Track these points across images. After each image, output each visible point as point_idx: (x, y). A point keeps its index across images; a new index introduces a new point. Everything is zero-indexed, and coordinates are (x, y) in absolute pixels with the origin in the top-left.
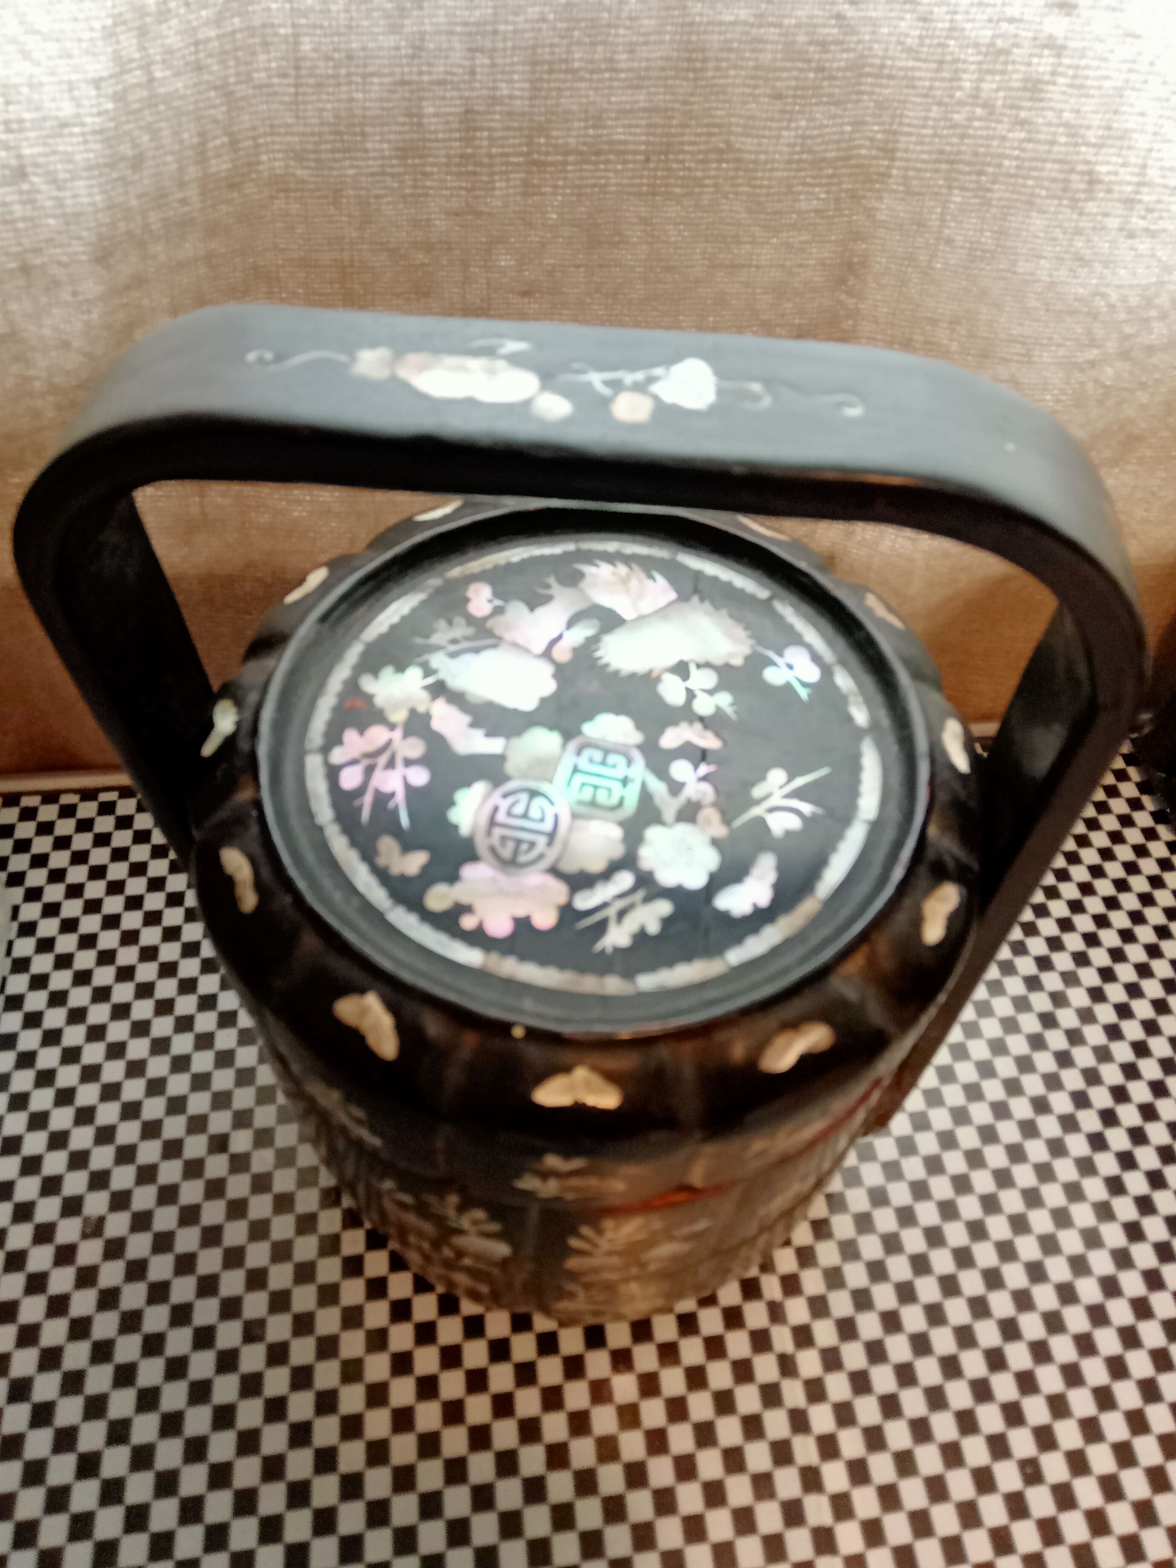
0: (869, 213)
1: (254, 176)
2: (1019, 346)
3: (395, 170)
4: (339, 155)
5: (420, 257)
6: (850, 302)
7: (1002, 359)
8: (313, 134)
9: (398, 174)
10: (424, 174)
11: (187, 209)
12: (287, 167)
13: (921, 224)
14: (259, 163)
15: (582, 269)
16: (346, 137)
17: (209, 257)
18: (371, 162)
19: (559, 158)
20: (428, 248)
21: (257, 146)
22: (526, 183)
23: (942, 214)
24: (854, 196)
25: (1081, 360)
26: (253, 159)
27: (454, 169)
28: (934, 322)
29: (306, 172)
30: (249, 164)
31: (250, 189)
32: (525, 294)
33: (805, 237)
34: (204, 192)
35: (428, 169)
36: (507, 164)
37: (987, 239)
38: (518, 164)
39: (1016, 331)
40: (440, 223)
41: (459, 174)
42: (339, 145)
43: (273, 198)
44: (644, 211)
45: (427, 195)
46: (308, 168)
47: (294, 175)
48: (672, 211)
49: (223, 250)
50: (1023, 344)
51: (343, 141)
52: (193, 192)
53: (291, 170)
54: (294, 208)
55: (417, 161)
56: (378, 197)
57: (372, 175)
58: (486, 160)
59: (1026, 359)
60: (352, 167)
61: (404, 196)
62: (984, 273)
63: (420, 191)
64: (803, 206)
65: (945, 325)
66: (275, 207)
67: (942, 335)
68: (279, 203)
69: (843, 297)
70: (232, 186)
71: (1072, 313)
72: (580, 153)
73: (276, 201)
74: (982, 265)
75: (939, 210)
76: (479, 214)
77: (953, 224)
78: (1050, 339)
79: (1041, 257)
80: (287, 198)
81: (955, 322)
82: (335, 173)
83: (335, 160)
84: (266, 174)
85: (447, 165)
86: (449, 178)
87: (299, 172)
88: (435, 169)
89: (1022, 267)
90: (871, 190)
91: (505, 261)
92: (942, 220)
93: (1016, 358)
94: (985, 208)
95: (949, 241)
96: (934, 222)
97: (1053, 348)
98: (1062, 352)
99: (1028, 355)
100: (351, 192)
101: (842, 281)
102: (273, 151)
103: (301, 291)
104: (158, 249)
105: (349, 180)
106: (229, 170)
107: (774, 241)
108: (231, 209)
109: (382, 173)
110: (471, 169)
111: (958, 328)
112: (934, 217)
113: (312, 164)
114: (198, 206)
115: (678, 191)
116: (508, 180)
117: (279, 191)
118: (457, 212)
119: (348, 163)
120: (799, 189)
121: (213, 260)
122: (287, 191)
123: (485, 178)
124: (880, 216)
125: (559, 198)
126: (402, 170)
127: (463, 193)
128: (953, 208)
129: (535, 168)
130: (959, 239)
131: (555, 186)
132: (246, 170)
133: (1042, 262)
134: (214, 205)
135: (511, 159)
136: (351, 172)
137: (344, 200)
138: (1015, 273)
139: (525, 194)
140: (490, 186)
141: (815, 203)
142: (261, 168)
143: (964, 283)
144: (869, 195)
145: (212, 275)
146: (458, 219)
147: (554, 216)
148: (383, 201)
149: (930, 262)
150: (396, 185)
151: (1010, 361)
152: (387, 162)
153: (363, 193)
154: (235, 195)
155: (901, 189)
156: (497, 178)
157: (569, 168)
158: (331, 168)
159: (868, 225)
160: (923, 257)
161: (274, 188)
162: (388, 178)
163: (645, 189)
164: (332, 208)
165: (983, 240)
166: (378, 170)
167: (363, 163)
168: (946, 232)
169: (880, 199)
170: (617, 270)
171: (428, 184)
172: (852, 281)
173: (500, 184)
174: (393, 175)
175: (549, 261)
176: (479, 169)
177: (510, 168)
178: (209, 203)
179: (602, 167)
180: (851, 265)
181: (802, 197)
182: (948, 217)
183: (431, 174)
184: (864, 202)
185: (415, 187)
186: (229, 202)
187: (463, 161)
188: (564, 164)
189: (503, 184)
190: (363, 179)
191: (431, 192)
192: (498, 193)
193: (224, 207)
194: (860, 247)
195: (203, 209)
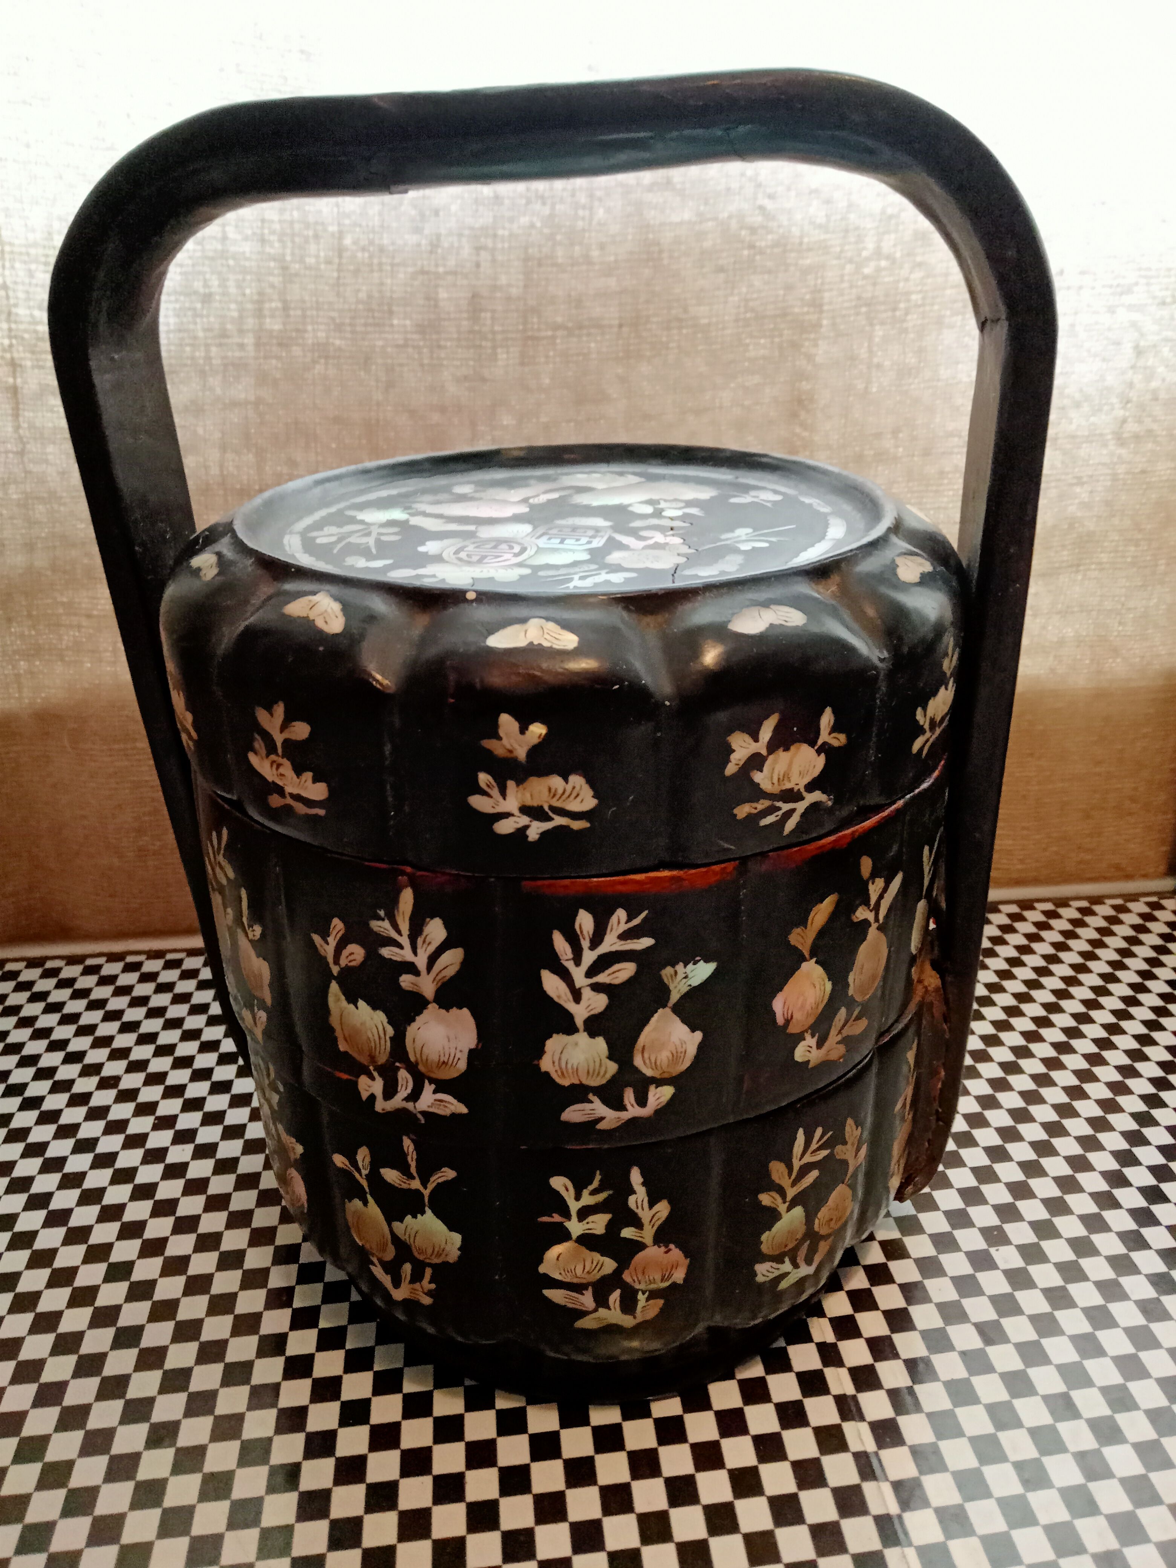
0: (810, 358)
1: (300, 341)
2: (956, 439)
3: (416, 343)
4: (369, 329)
5: (436, 417)
6: (806, 434)
7: (944, 453)
8: (350, 310)
9: (418, 347)
10: (439, 347)
11: (243, 354)
12: (327, 338)
13: (853, 358)
14: (305, 331)
15: (572, 424)
16: (376, 314)
17: (258, 402)
18: (396, 336)
19: (550, 333)
20: (443, 410)
21: (304, 316)
22: (523, 355)
23: (870, 347)
24: (795, 345)
26: (300, 327)
27: (464, 343)
28: (878, 435)
29: (343, 342)
30: (297, 330)
31: (297, 351)
33: (756, 379)
34: (258, 345)
35: (442, 343)
36: (507, 339)
37: (911, 360)
38: (515, 339)
40: (452, 389)
41: (468, 347)
42: (370, 321)
43: (314, 362)
44: (620, 371)
45: (442, 365)
46: (345, 339)
47: (333, 344)
48: (645, 368)
49: (271, 401)
51: (373, 317)
52: (249, 340)
53: (331, 340)
54: (332, 372)
55: (434, 337)
56: (401, 365)
57: (397, 346)
58: (490, 336)
60: (380, 339)
61: (422, 365)
62: (913, 387)
63: (435, 362)
64: (752, 354)
65: (889, 436)
66: (316, 371)
67: (888, 443)
68: (319, 368)
69: (798, 430)
70: (280, 345)
72: (566, 328)
74: (911, 381)
75: (866, 344)
76: (484, 380)
77: (880, 353)
79: (958, 363)
80: (326, 364)
81: (895, 432)
82: (366, 343)
83: (367, 333)
84: (310, 342)
85: (459, 340)
86: (460, 350)
87: (338, 342)
88: (449, 344)
89: (944, 373)
90: (808, 339)
91: (507, 420)
92: (870, 351)
93: (956, 450)
94: (903, 336)
95: (879, 366)
96: (863, 353)
100: (380, 361)
101: (794, 415)
102: (317, 323)
103: (334, 446)
104: (215, 381)
105: (377, 350)
106: (280, 331)
107: (732, 385)
108: (280, 365)
109: (405, 346)
110: (478, 343)
111: (901, 435)
112: (862, 351)
113: (349, 335)
114: (252, 354)
115: (648, 353)
116: (508, 353)
117: (320, 357)
118: (466, 378)
119: (377, 336)
120: (748, 341)
121: (261, 407)
122: (327, 357)
123: (489, 351)
124: (818, 359)
125: (551, 366)
126: (421, 343)
127: (471, 363)
128: (877, 340)
129: (530, 342)
130: (887, 363)
131: (547, 357)
132: (294, 334)
133: (960, 366)
134: (265, 358)
135: (510, 335)
136: (380, 343)
137: (374, 367)
138: (938, 380)
139: (522, 364)
140: (494, 357)
141: (762, 352)
142: (306, 335)
143: (898, 398)
144: (807, 344)
145: (259, 421)
146: (467, 384)
147: (547, 381)
148: (406, 369)
149: (866, 388)
150: (416, 356)
151: (951, 453)
152: (409, 336)
153: (389, 361)
154: (284, 354)
155: (832, 334)
156: (499, 350)
157: (558, 341)
158: (363, 339)
159: (809, 368)
160: (861, 386)
161: (316, 354)
162: (410, 350)
163: (621, 354)
164: (362, 373)
165: (907, 361)
166: (401, 342)
167: (389, 336)
168: (875, 360)
169: (816, 345)
170: (602, 422)
171: (443, 355)
172: (803, 415)
173: (502, 355)
174: (414, 347)
175: (544, 419)
176: (484, 343)
177: (510, 343)
178: (262, 354)
179: (585, 339)
180: (800, 401)
181: (751, 347)
182: (875, 349)
183: (445, 347)
184: (803, 350)
185: (432, 358)
186: (278, 358)
187: (471, 336)
188: (553, 338)
189: (505, 356)
190: (389, 350)
191: (445, 362)
192: (500, 363)
193: (274, 362)
194: (805, 386)
195: (256, 358)
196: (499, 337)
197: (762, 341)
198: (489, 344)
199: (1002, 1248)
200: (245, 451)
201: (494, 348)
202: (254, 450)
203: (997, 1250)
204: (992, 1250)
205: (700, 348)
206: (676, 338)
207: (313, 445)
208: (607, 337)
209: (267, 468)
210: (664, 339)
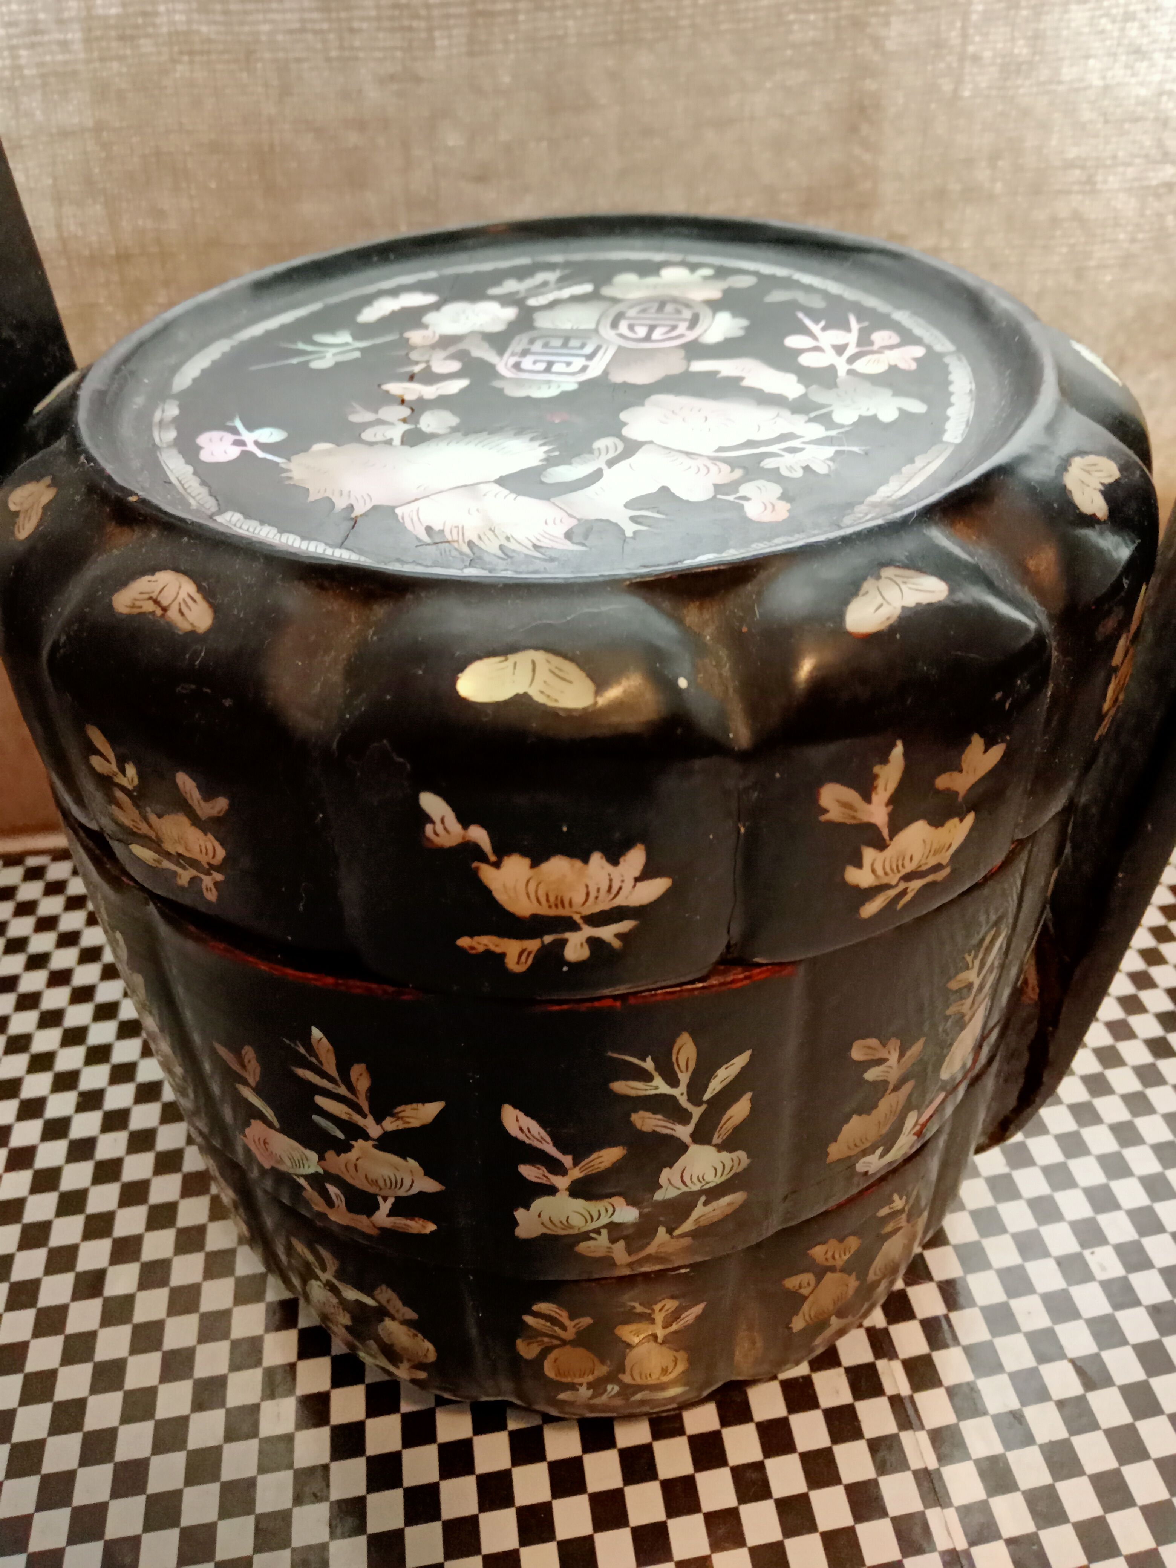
0: (877, 43)
1: (150, 30)
2: (1077, 172)
3: (317, 26)
5: (353, 138)
6: (867, 157)
7: (1059, 191)
9: (321, 32)
10: (352, 31)
11: (67, 57)
12: (189, 22)
13: (939, 45)
14: (156, 14)
17: (99, 128)
18: (289, 16)
20: (361, 125)
22: (471, 40)
23: (964, 28)
24: (858, 24)
25: (1154, 182)
27: (386, 24)
28: (969, 162)
29: (213, 29)
30: (144, 14)
31: (146, 46)
32: (481, 178)
33: (802, 76)
34: (88, 41)
35: (356, 25)
36: (448, 16)
37: (1022, 49)
38: (460, 16)
39: (1072, 153)
40: (373, 94)
41: (393, 30)
43: (174, 61)
44: (610, 63)
45: (357, 59)
46: (215, 23)
47: (198, 32)
48: (645, 59)
49: (117, 124)
50: (1083, 167)
52: (75, 35)
53: (195, 27)
54: (200, 75)
55: (343, 15)
56: (298, 60)
57: (291, 32)
58: (423, 12)
59: (1088, 188)
60: (265, 21)
61: (328, 60)
62: (1022, 91)
63: (347, 54)
64: (796, 37)
65: (984, 164)
66: (178, 75)
67: (982, 174)
68: (181, 70)
69: (857, 150)
70: (121, 38)
71: (1137, 120)
73: (179, 67)
74: (1019, 82)
75: (959, 24)
76: (418, 80)
77: (977, 39)
78: (1114, 157)
79: (1087, 57)
80: (191, 62)
81: (994, 158)
82: (247, 29)
83: (246, 13)
84: (164, 30)
85: (379, 19)
86: (381, 35)
87: (204, 29)
88: (365, 25)
89: (1068, 73)
90: (876, 14)
91: (453, 139)
92: (964, 35)
93: (1076, 188)
94: (1012, 12)
95: (976, 58)
96: (954, 37)
97: (1120, 169)
98: (1131, 172)
99: (1090, 181)
100: (268, 55)
101: (854, 129)
103: (213, 185)
104: (33, 103)
105: (264, 38)
106: (118, 16)
107: (768, 85)
108: (124, 70)
109: (303, 30)
110: (406, 23)
111: (1000, 163)
112: (953, 34)
113: (219, 18)
114: (82, 56)
115: (649, 36)
116: (450, 37)
117: (181, 53)
118: (392, 78)
119: (260, 17)
120: (792, 17)
121: (105, 134)
122: (191, 53)
123: (423, 35)
124: (890, 46)
125: (512, 56)
126: (325, 26)
127: (399, 54)
128: (974, 17)
129: (480, 21)
130: (987, 54)
131: (506, 42)
132: (140, 21)
133: (1091, 62)
134: (102, 59)
135: (452, 10)
136: (266, 28)
137: (259, 65)
138: (1060, 82)
139: (471, 54)
140: (430, 44)
141: (811, 34)
142: (158, 21)
143: (1000, 108)
144: (874, 20)
145: (103, 155)
146: (395, 87)
147: (507, 79)
148: (306, 65)
149: (955, 91)
150: (319, 46)
151: (1069, 192)
152: (307, 16)
153: (281, 55)
154: (128, 52)
155: (910, 7)
156: (437, 34)
157: (521, 17)
158: (242, 23)
159: (876, 58)
160: (947, 86)
161: (176, 49)
162: (310, 37)
163: (611, 37)
164: (245, 75)
165: (1016, 51)
166: (297, 25)
167: (278, 17)
168: (971, 49)
169: (887, 24)
170: (586, 140)
171: (357, 44)
172: (865, 129)
173: (441, 42)
174: (315, 32)
175: (504, 136)
176: (415, 24)
177: (452, 22)
178: (96, 54)
179: (559, 14)
180: (862, 109)
181: (796, 27)
182: (971, 31)
183: (360, 31)
184: (869, 30)
185: (341, 48)
186: (121, 59)
187: (397, 13)
188: (514, 12)
189: (445, 42)
190: (280, 37)
191: (361, 55)
192: (439, 53)
193: (115, 65)
194: (870, 85)
195: (88, 61)
196: (436, 12)
197: (812, 17)
198: (423, 24)
199: (1097, 1250)
200: (90, 201)
201: (430, 30)
202: (102, 199)
203: (1092, 1253)
204: (1087, 1253)
205: (724, 27)
206: (689, 11)
207: (184, 185)
208: (591, 10)
209: (124, 223)
210: (672, 13)
